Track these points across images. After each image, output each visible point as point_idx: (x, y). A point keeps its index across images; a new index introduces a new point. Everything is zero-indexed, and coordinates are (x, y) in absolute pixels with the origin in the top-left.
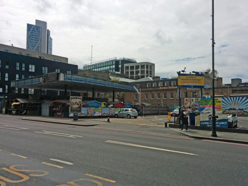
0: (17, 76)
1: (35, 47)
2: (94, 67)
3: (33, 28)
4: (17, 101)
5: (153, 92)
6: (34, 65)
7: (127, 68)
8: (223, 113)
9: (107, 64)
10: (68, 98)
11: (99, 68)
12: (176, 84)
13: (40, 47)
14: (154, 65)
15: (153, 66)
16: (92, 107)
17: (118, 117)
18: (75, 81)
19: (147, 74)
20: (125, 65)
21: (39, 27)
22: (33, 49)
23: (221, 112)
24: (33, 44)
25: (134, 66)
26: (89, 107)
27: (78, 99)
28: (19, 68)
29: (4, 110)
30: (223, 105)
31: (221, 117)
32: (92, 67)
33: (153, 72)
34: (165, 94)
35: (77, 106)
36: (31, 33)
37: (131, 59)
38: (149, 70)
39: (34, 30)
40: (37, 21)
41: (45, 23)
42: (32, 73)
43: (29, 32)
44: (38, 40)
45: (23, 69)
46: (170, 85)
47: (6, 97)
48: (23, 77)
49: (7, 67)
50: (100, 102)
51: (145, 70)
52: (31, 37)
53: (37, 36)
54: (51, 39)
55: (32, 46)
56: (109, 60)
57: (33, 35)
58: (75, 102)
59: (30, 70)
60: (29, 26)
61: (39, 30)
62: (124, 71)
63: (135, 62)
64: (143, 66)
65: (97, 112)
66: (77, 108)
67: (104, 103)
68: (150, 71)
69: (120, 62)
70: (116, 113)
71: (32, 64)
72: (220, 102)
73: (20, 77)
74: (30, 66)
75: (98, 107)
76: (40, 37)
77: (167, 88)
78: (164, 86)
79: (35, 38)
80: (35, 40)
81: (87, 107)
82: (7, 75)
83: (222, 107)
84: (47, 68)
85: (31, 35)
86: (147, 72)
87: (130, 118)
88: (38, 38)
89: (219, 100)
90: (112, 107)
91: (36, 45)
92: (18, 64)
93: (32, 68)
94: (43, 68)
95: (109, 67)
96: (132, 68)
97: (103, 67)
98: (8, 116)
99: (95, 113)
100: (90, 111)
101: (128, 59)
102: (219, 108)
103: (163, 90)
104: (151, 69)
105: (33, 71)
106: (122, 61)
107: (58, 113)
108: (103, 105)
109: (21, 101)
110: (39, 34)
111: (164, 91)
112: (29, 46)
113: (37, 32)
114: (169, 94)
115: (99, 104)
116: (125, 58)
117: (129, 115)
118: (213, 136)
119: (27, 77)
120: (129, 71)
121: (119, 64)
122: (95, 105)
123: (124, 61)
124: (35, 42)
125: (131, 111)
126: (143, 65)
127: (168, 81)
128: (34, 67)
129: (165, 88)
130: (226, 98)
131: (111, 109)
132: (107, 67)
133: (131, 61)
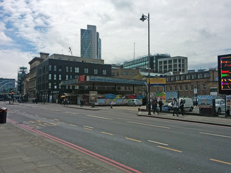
0: (67, 76)
1: (87, 48)
2: (132, 63)
3: (85, 33)
4: (64, 95)
5: (171, 85)
6: (78, 67)
7: (161, 62)
8: (166, 102)
9: (143, 60)
10: (89, 93)
11: (136, 64)
12: (191, 78)
13: (91, 48)
14: (186, 58)
15: (185, 60)
16: (109, 98)
17: (128, 106)
18: (97, 81)
19: (179, 67)
20: (159, 60)
21: (90, 31)
22: (85, 50)
23: (165, 101)
24: (85, 46)
25: (167, 61)
26: (106, 98)
27: (94, 94)
28: (68, 70)
29: (57, 100)
30: (166, 97)
31: (165, 104)
32: (130, 63)
33: (185, 65)
34: (181, 87)
35: (94, 98)
36: (84, 36)
37: (165, 54)
38: (181, 63)
39: (86, 34)
40: (88, 26)
41: (94, 27)
42: (77, 74)
43: (82, 36)
44: (90, 42)
45: (71, 71)
46: (186, 79)
47: (58, 92)
48: (71, 77)
49: (60, 70)
50: (115, 95)
51: (178, 63)
52: (84, 40)
53: (89, 39)
54: (100, 40)
55: (85, 48)
56: (145, 56)
57: (86, 38)
58: (92, 95)
59: (76, 72)
60: (82, 31)
61: (90, 33)
62: (158, 66)
63: (169, 57)
64: (175, 61)
65: (112, 102)
66: (94, 99)
67: (120, 95)
68: (183, 65)
69: (155, 58)
70: (127, 103)
71: (77, 67)
72: (164, 95)
73: (69, 77)
74: (76, 69)
75: (113, 98)
76: (91, 39)
77: (182, 81)
78: (180, 80)
79: (87, 40)
80: (87, 42)
81: (104, 99)
82: (60, 76)
83: (166, 98)
84: (88, 69)
85: (84, 38)
86: (180, 65)
87: (135, 106)
88: (90, 41)
89: (164, 94)
90: (125, 98)
91: (88, 46)
92: (67, 68)
93: (77, 70)
94: (85, 69)
95: (145, 63)
96: (165, 62)
97: (140, 63)
98: (59, 105)
99: (111, 103)
100: (107, 101)
101: (162, 54)
102: (164, 99)
103: (179, 83)
104: (183, 62)
105: (78, 72)
106: (156, 56)
107: (86, 103)
108: (119, 97)
109: (66, 94)
110: (90, 37)
111: (180, 85)
112: (83, 47)
113: (89, 35)
114: (184, 87)
115: (114, 96)
116: (158, 54)
117: (134, 104)
118: (149, 114)
119: (73, 77)
120: (163, 65)
121: (154, 60)
122: (111, 97)
123: (158, 57)
124: (87, 44)
125: (136, 101)
126: (175, 59)
127: (184, 75)
128: (78, 69)
129: (180, 82)
130: (167, 93)
131: (124, 100)
132: (143, 63)
133: (165, 56)
